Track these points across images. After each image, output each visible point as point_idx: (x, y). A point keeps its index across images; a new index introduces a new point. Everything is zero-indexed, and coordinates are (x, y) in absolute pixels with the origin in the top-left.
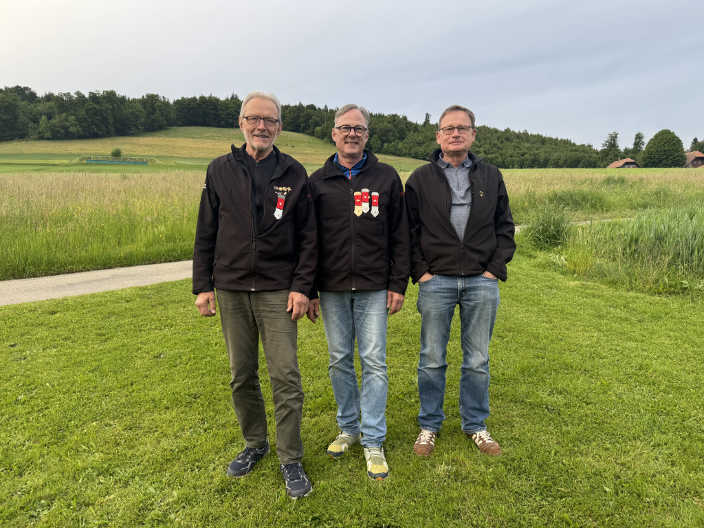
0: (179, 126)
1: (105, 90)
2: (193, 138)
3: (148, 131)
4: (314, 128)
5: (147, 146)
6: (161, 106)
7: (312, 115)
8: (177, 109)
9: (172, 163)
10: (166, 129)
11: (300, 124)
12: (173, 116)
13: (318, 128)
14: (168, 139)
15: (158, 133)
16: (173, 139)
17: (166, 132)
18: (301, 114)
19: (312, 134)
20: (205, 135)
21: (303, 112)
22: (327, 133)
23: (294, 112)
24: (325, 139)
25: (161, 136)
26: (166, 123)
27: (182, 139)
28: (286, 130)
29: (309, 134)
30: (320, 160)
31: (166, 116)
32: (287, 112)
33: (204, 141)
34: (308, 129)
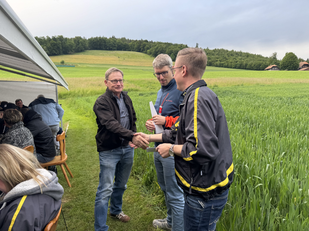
0: (90, 50)
2: (95, 55)
3: (76, 52)
4: (147, 50)
5: (75, 59)
6: (82, 41)
8: (89, 43)
9: (85, 66)
10: (84, 51)
11: (141, 48)
12: (87, 45)
13: (148, 50)
14: (84, 56)
15: (80, 53)
16: (86, 56)
17: (84, 53)
19: (146, 53)
20: (100, 54)
21: (142, 43)
22: (152, 53)
23: (138, 43)
24: (151, 55)
25: (82, 55)
26: (84, 49)
27: (90, 56)
28: (134, 51)
29: (144, 53)
30: (147, 64)
31: (84, 46)
32: (135, 43)
33: (99, 56)
34: (144, 51)
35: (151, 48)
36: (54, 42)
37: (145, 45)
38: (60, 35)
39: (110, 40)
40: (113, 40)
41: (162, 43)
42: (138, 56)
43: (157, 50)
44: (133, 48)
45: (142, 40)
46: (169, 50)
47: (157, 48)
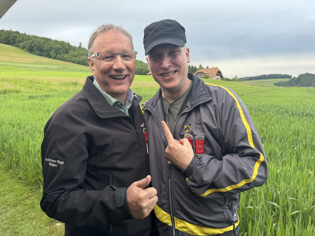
4: (18, 43)
7: (17, 37)
11: (10, 40)
13: (21, 44)
18: (10, 35)
19: (18, 46)
21: (12, 35)
22: (26, 47)
23: (6, 34)
24: (25, 49)
29: (16, 46)
30: (20, 60)
32: (2, 33)
34: (15, 43)
35: (24, 41)
37: (15, 37)
41: (38, 37)
42: (7, 49)
43: (33, 45)
45: (11, 30)
46: (49, 46)
47: (33, 42)
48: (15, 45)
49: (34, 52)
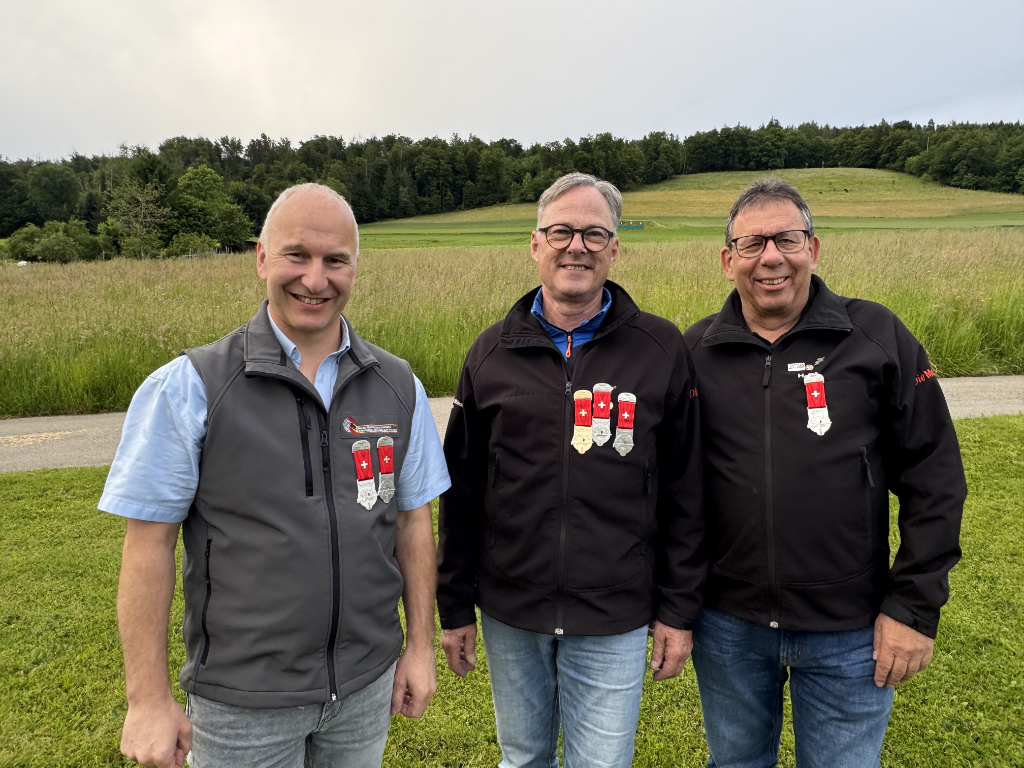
0: (690, 173)
1: (599, 133)
2: (708, 189)
3: (648, 183)
4: (905, 159)
5: (645, 203)
6: (668, 147)
7: (904, 138)
8: (689, 150)
9: (676, 225)
10: (671, 178)
11: (880, 154)
12: (683, 159)
13: (913, 159)
14: (673, 192)
15: (660, 185)
16: (679, 193)
17: (672, 182)
18: (883, 137)
19: (901, 169)
20: (725, 184)
21: (888, 135)
22: (928, 166)
23: (871, 137)
24: (925, 175)
25: (664, 190)
26: (672, 171)
27: (692, 191)
28: (853, 166)
29: (895, 170)
30: (910, 210)
31: (673, 160)
32: (858, 137)
33: (723, 191)
34: (894, 161)
35: (925, 148)
36: (586, 155)
37: (898, 141)
38: (603, 132)
39: (760, 136)
40: (773, 132)
41: (974, 127)
42: (870, 183)
43: (955, 155)
44: (849, 156)
45: (884, 123)
46: (1014, 149)
47: (957, 145)
48: (893, 166)
49: (956, 178)
